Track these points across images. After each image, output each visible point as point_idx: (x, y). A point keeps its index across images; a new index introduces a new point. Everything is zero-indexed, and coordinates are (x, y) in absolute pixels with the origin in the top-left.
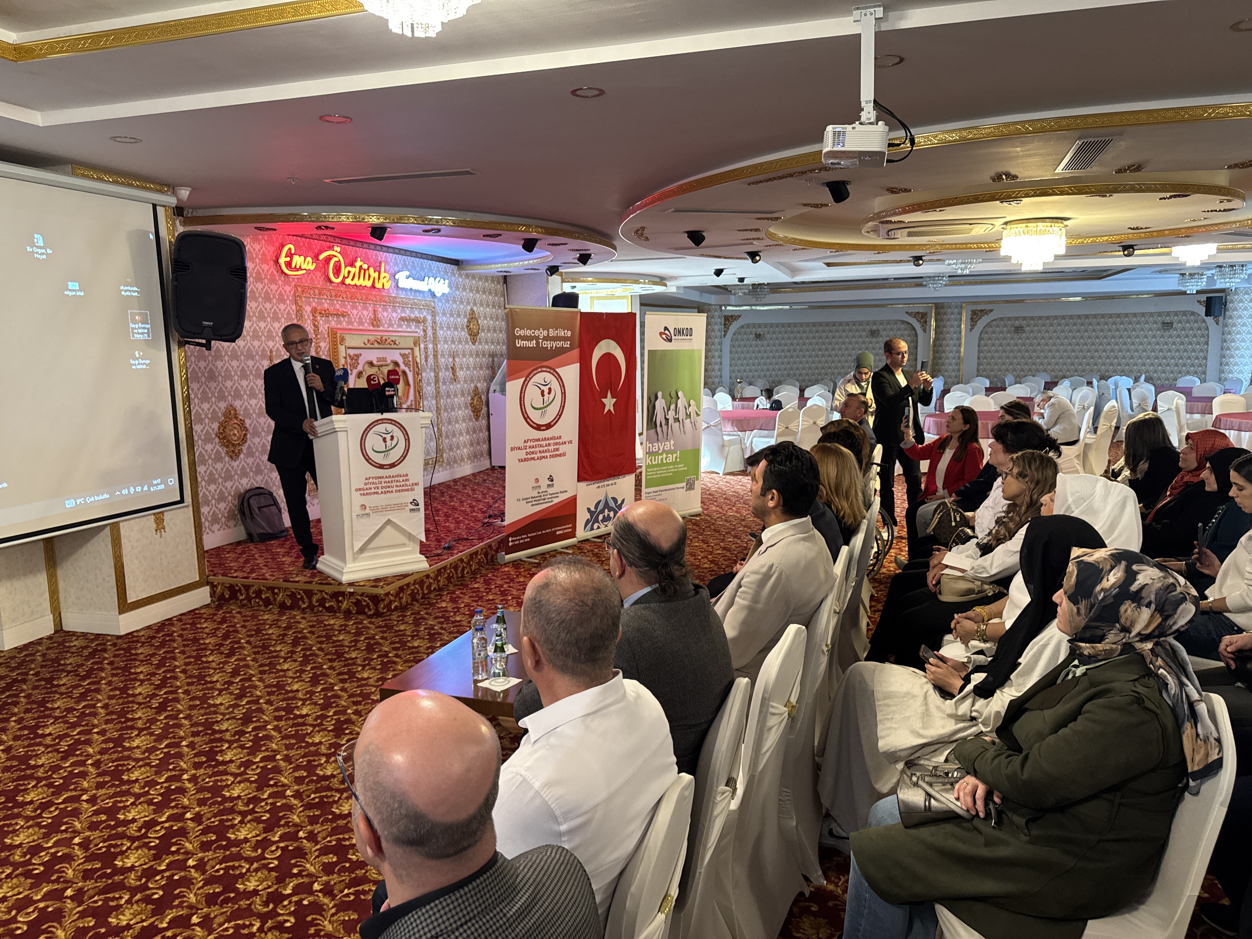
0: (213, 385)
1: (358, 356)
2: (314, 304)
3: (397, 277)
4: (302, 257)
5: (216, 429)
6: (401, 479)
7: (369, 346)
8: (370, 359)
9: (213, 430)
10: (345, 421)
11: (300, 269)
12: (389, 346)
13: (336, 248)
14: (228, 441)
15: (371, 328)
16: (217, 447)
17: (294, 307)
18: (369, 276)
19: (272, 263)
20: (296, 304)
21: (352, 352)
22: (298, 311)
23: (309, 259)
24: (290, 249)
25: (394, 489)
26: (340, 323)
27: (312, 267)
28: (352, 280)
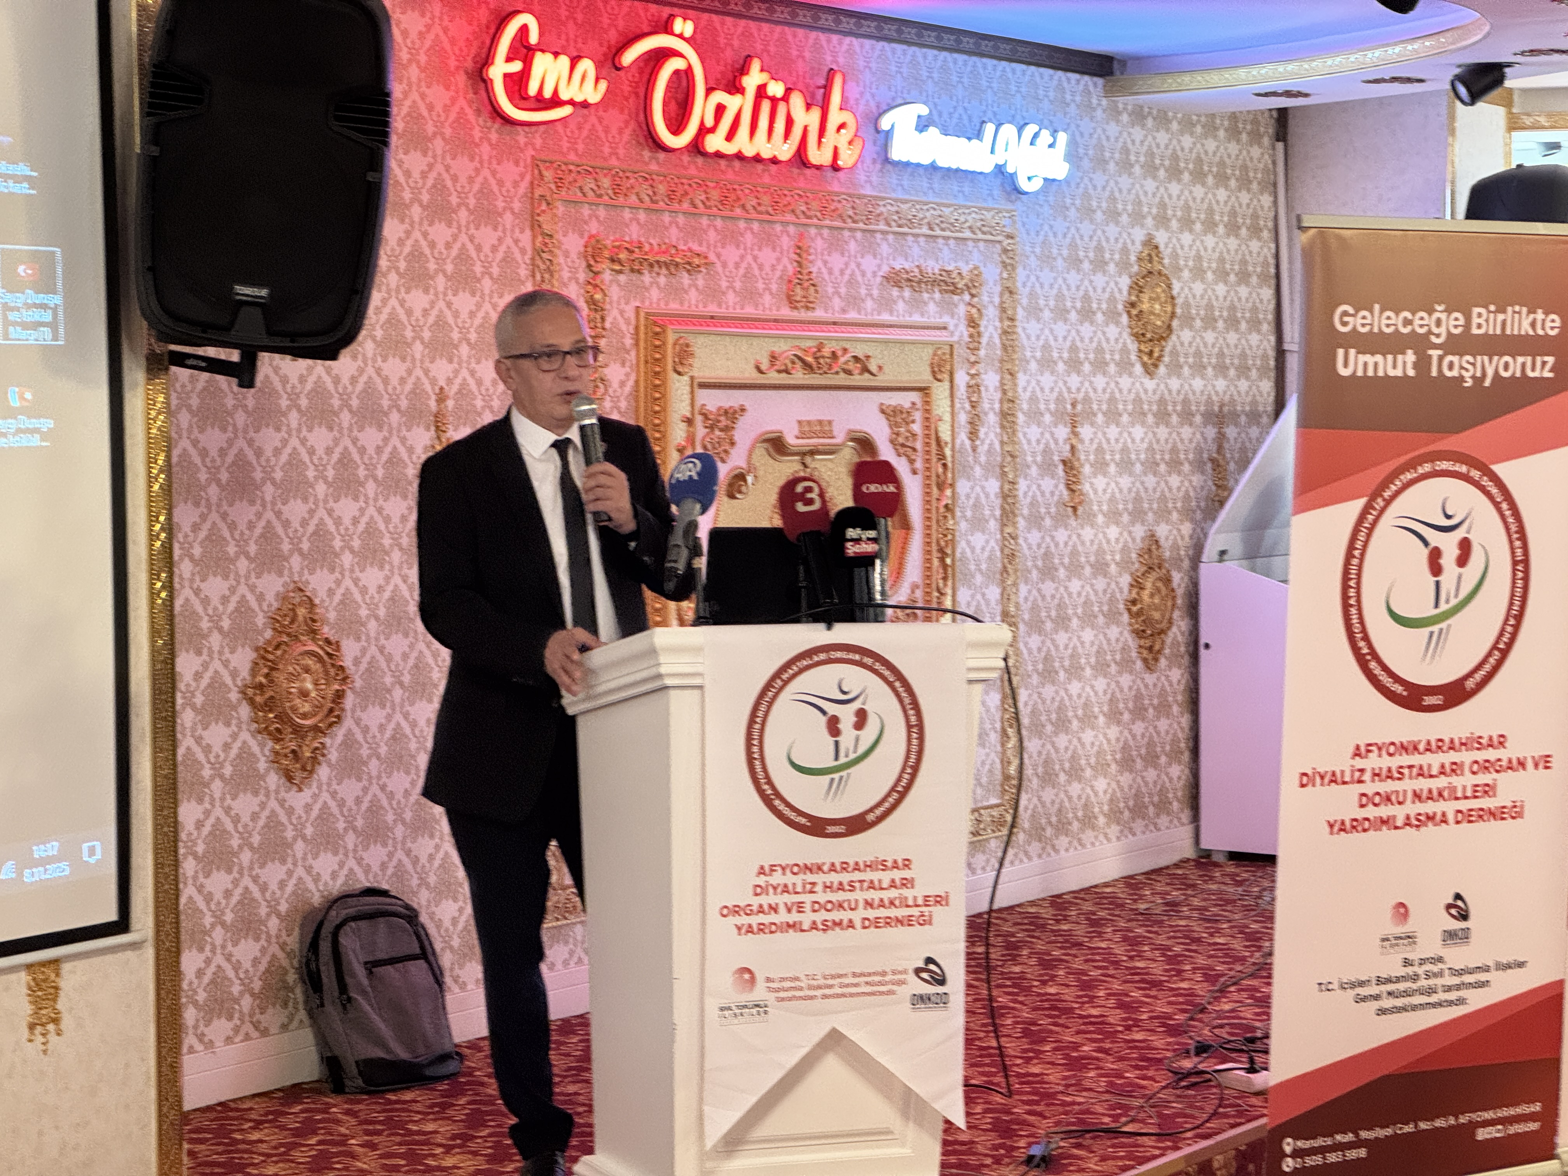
0: (243, 513)
1: (732, 415)
2: (594, 227)
3: (885, 123)
4: (564, 61)
5: (245, 673)
6: (886, 877)
7: (773, 377)
8: (772, 425)
9: (234, 674)
10: (698, 650)
11: (555, 102)
12: (842, 379)
13: (679, 25)
14: (282, 717)
15: (786, 312)
16: (245, 736)
17: (526, 238)
18: (789, 122)
19: (461, 79)
20: (535, 226)
21: (713, 400)
22: (538, 252)
23: (587, 65)
24: (524, 30)
25: (856, 917)
26: (678, 292)
27: (593, 93)
28: (730, 137)
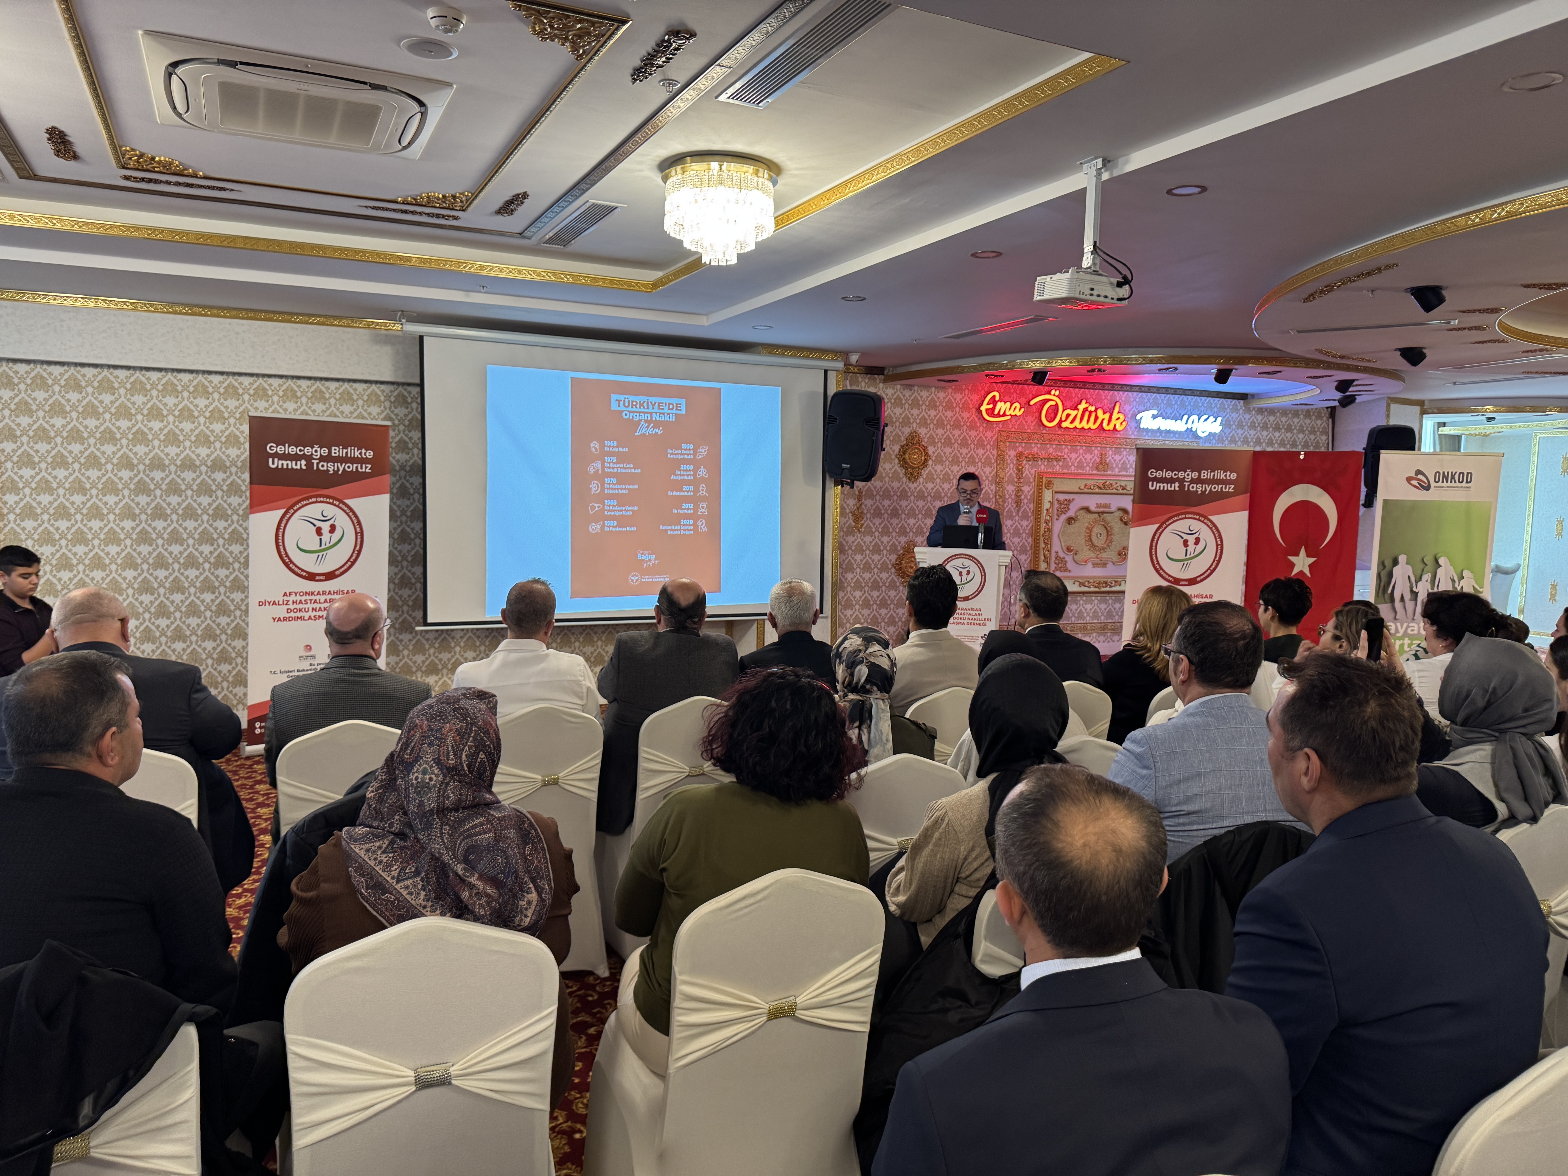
0: (895, 521)
1: (1070, 501)
2: (1020, 449)
3: (1138, 417)
4: (1008, 404)
5: (894, 561)
6: (974, 613)
7: (1086, 490)
8: (1085, 504)
9: (890, 561)
11: (1004, 415)
12: (1114, 491)
13: (1053, 392)
15: (1095, 472)
16: (893, 576)
17: (995, 452)
18: (1096, 418)
19: (974, 410)
20: (998, 448)
21: (1062, 497)
22: (998, 456)
23: (1017, 405)
24: (994, 397)
25: (965, 622)
26: (1053, 467)
27: (1018, 413)
28: (1072, 422)
